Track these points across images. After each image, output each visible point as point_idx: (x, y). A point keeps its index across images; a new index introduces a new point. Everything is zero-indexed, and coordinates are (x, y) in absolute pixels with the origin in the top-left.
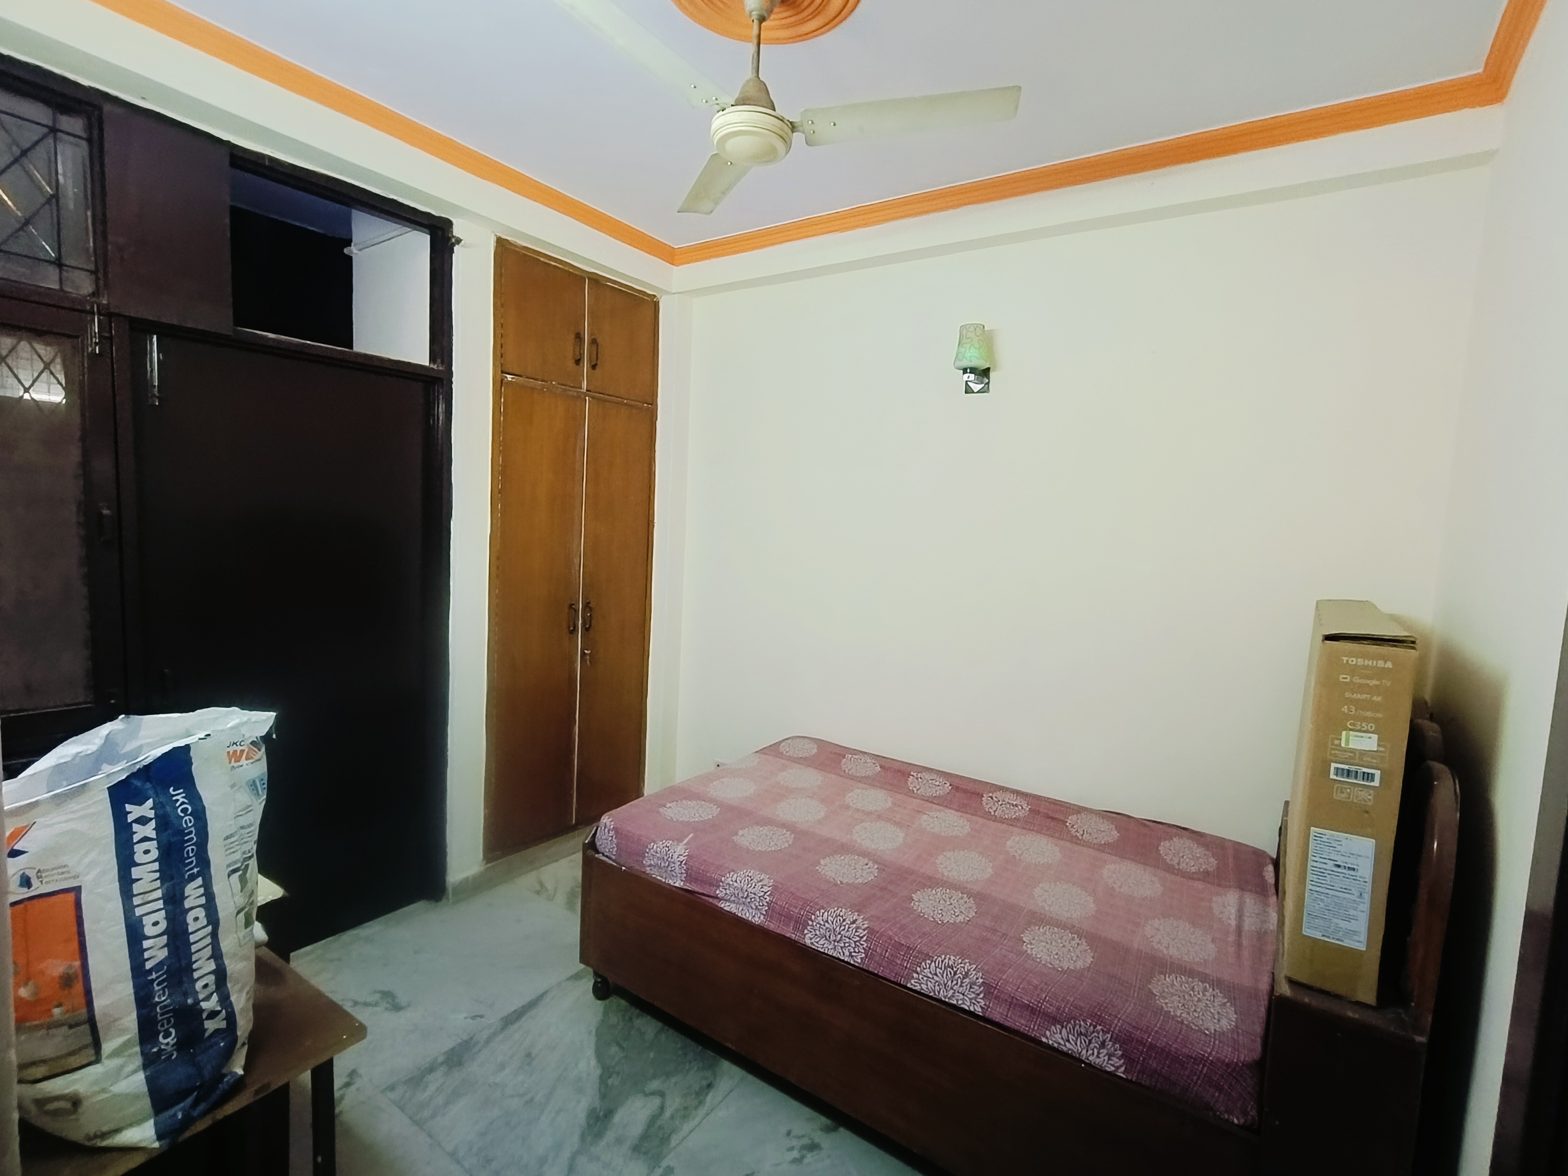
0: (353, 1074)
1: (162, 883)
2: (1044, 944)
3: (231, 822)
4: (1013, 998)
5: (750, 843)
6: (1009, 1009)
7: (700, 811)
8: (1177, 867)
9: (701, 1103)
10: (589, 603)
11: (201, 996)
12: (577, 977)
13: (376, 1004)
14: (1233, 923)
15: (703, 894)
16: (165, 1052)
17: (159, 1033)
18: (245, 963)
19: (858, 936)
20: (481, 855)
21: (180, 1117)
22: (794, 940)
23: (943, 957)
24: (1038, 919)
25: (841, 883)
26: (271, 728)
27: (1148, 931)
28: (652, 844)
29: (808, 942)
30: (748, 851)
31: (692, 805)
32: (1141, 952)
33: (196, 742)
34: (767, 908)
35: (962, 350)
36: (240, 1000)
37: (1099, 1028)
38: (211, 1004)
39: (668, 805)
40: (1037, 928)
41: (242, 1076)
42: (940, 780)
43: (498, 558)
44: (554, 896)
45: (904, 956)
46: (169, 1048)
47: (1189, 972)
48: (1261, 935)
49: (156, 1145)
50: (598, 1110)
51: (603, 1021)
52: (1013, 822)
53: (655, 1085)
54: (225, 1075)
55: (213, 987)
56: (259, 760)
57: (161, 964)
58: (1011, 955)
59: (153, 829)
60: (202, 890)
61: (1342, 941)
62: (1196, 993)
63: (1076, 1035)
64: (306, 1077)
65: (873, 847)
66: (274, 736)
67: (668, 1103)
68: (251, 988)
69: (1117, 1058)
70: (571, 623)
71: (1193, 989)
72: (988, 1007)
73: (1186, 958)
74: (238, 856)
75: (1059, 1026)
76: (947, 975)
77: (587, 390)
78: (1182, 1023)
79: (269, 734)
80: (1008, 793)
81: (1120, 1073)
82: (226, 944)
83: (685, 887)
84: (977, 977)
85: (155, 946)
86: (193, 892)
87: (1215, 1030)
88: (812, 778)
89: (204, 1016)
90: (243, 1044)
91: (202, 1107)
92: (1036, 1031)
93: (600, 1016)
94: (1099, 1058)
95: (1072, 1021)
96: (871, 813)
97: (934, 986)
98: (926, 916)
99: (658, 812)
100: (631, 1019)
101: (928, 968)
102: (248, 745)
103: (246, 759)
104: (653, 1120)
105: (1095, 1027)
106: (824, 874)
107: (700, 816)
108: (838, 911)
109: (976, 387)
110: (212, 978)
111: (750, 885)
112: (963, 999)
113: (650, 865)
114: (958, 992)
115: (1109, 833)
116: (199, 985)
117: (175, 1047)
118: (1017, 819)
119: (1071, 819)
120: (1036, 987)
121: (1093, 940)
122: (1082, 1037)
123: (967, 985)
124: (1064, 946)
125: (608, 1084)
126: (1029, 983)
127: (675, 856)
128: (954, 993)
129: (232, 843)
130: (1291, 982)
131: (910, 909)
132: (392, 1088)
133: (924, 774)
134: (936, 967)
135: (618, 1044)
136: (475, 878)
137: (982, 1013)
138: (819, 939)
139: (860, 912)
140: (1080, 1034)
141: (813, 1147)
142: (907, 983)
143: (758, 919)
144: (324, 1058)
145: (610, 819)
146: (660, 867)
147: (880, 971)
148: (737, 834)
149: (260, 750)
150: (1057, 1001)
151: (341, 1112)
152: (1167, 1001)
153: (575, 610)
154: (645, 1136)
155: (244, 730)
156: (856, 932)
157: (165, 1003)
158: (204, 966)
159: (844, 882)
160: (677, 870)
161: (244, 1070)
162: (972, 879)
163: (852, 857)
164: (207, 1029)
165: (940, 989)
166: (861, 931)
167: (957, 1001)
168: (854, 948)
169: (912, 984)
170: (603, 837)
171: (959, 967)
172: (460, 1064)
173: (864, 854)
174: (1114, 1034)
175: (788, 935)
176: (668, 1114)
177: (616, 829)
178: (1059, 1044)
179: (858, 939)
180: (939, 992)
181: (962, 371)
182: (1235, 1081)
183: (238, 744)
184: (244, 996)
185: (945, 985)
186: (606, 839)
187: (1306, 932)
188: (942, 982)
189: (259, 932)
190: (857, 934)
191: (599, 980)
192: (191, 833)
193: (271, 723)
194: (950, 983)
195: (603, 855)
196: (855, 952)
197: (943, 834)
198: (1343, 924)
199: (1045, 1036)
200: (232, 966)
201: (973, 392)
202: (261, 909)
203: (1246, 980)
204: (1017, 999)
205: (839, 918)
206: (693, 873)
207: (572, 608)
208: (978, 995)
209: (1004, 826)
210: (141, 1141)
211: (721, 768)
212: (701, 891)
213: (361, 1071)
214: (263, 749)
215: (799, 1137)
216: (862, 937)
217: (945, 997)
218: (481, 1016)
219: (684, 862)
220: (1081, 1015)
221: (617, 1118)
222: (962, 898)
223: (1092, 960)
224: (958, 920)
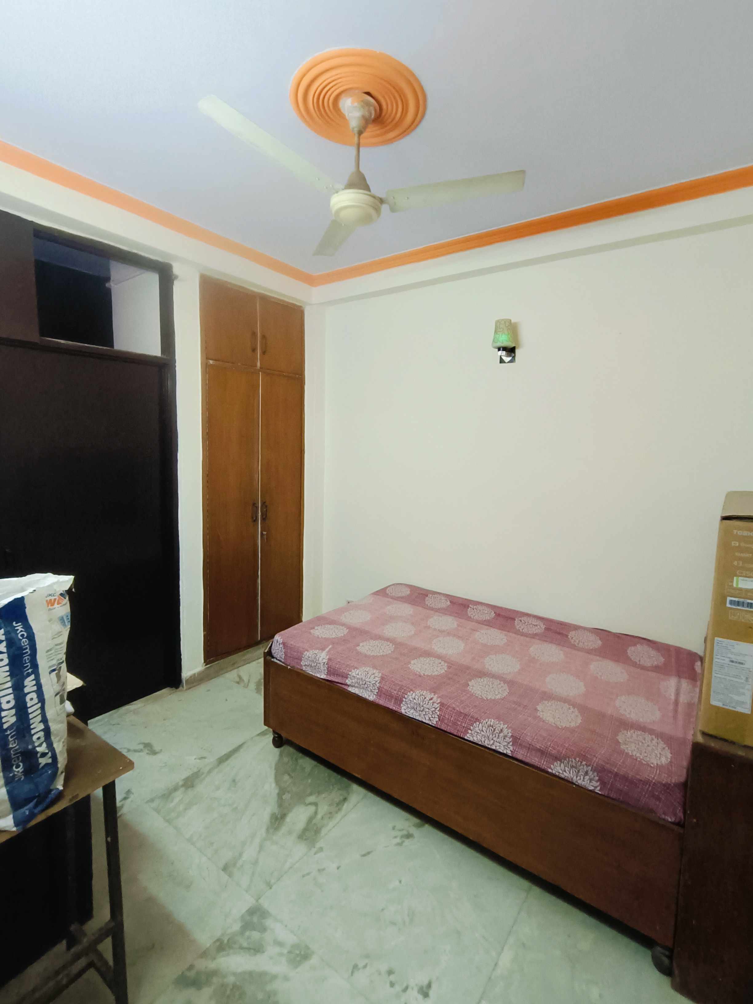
0: (129, 792)
1: (11, 679)
2: (551, 712)
3: (50, 642)
4: (530, 745)
5: (367, 651)
6: (528, 752)
7: (336, 631)
8: (638, 663)
9: (339, 810)
10: (265, 502)
11: (36, 744)
12: (263, 734)
13: (141, 751)
14: (673, 697)
15: (338, 683)
16: (18, 776)
17: (13, 765)
18: (62, 725)
19: (434, 708)
20: (202, 660)
21: (27, 813)
22: (395, 711)
23: (487, 720)
24: (547, 696)
25: (424, 674)
26: (72, 585)
27: (617, 703)
28: (306, 652)
29: (403, 711)
30: (366, 656)
31: (331, 627)
32: (613, 716)
33: (28, 595)
34: (377, 691)
35: (497, 336)
36: (59, 746)
37: (584, 763)
38: (42, 749)
39: (316, 628)
40: (547, 702)
41: (62, 791)
42: (487, 610)
43: (207, 476)
44: (248, 685)
45: (462, 720)
46: (20, 774)
47: (642, 728)
48: (690, 705)
49: (15, 829)
50: (277, 814)
51: (279, 760)
52: (534, 636)
53: (312, 799)
54: (51, 790)
55: (43, 739)
56: (64, 605)
57: (12, 725)
58: (530, 719)
59: (5, 647)
60: (34, 682)
61: (735, 708)
62: (647, 741)
63: (570, 767)
64: (99, 792)
65: (445, 653)
66: (73, 590)
67: (320, 809)
68: (65, 739)
69: (595, 781)
70: (254, 516)
71: (645, 739)
72: (515, 751)
73: (641, 720)
74: (55, 662)
75: (558, 762)
76: (489, 731)
77: (260, 368)
78: (636, 760)
79: (70, 589)
80: (531, 617)
81: (597, 791)
82: (50, 714)
83: (327, 678)
84: (508, 732)
85: (9, 715)
86: (29, 684)
87: (657, 764)
88: (407, 609)
89: (39, 755)
90: (62, 773)
91: (39, 808)
92: (545, 765)
93: (277, 758)
94: (584, 781)
95: (567, 759)
96: (444, 631)
97: (482, 738)
98: (477, 695)
99: (310, 633)
100: (296, 760)
101: (477, 727)
102: (58, 596)
103: (58, 604)
104: (310, 820)
105: (581, 763)
106: (413, 670)
107: (336, 634)
108: (422, 693)
109: (507, 359)
110: (42, 734)
111: (366, 677)
112: (499, 746)
113: (305, 665)
114: (496, 742)
115: (595, 642)
116: (35, 738)
117: (23, 774)
118: (536, 634)
119: (572, 634)
120: (544, 739)
121: (583, 709)
122: (574, 768)
123: (502, 737)
124: (563, 713)
125: (282, 799)
126: (541, 736)
127: (321, 659)
128: (494, 742)
129: (51, 654)
130: (704, 734)
131: (467, 691)
132: (152, 800)
133: (478, 606)
134: (482, 726)
135: (289, 775)
136: (200, 674)
137: (511, 754)
138: (410, 709)
139: (435, 693)
140: (572, 767)
141: (409, 836)
142: (465, 736)
143: (371, 697)
144: (110, 780)
145: (280, 637)
146: (311, 666)
147: (448, 729)
148: (359, 645)
149: (65, 598)
150: (558, 747)
151: (121, 816)
152: (627, 746)
153: (257, 507)
154: (306, 830)
155: (55, 587)
156: (433, 705)
157: (16, 748)
158: (37, 726)
159: (426, 674)
160: (322, 668)
161: (63, 787)
162: (507, 672)
163: (431, 659)
164: (40, 764)
165: (485, 740)
166: (435, 704)
167: (496, 747)
168: (431, 715)
169: (468, 737)
170: (276, 648)
171: (496, 726)
172: (192, 786)
173: (439, 657)
174: (593, 767)
175: (391, 708)
176: (319, 816)
177: (284, 644)
178: (559, 773)
179: (434, 709)
180: (484, 742)
181: (497, 350)
182: (669, 794)
183: (52, 595)
184: (61, 744)
185: (488, 737)
186: (278, 650)
187: (714, 702)
188: (486, 736)
189: (69, 707)
190: (433, 706)
191: (276, 736)
192: (27, 648)
193: (71, 582)
194: (491, 736)
195: (277, 659)
196: (432, 717)
197: (489, 644)
198: (736, 698)
199: (550, 768)
200: (53, 727)
201: (505, 362)
202: (70, 693)
203: (679, 733)
204: (533, 746)
205: (422, 696)
206: (332, 670)
207: (255, 505)
208: (509, 743)
209: (528, 639)
210: (5, 827)
211: (350, 604)
212: (337, 681)
213: (133, 791)
214: (67, 598)
215: (400, 830)
216: (436, 708)
217: (488, 745)
218: (205, 758)
219: (326, 663)
220: (572, 755)
221: (288, 819)
222: (500, 684)
223: (581, 721)
224: (497, 697)
